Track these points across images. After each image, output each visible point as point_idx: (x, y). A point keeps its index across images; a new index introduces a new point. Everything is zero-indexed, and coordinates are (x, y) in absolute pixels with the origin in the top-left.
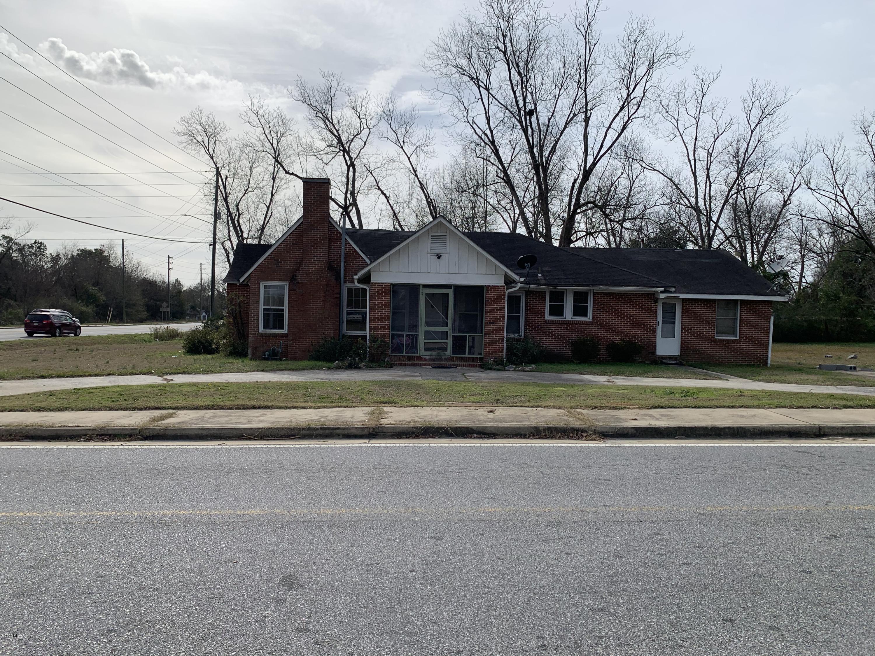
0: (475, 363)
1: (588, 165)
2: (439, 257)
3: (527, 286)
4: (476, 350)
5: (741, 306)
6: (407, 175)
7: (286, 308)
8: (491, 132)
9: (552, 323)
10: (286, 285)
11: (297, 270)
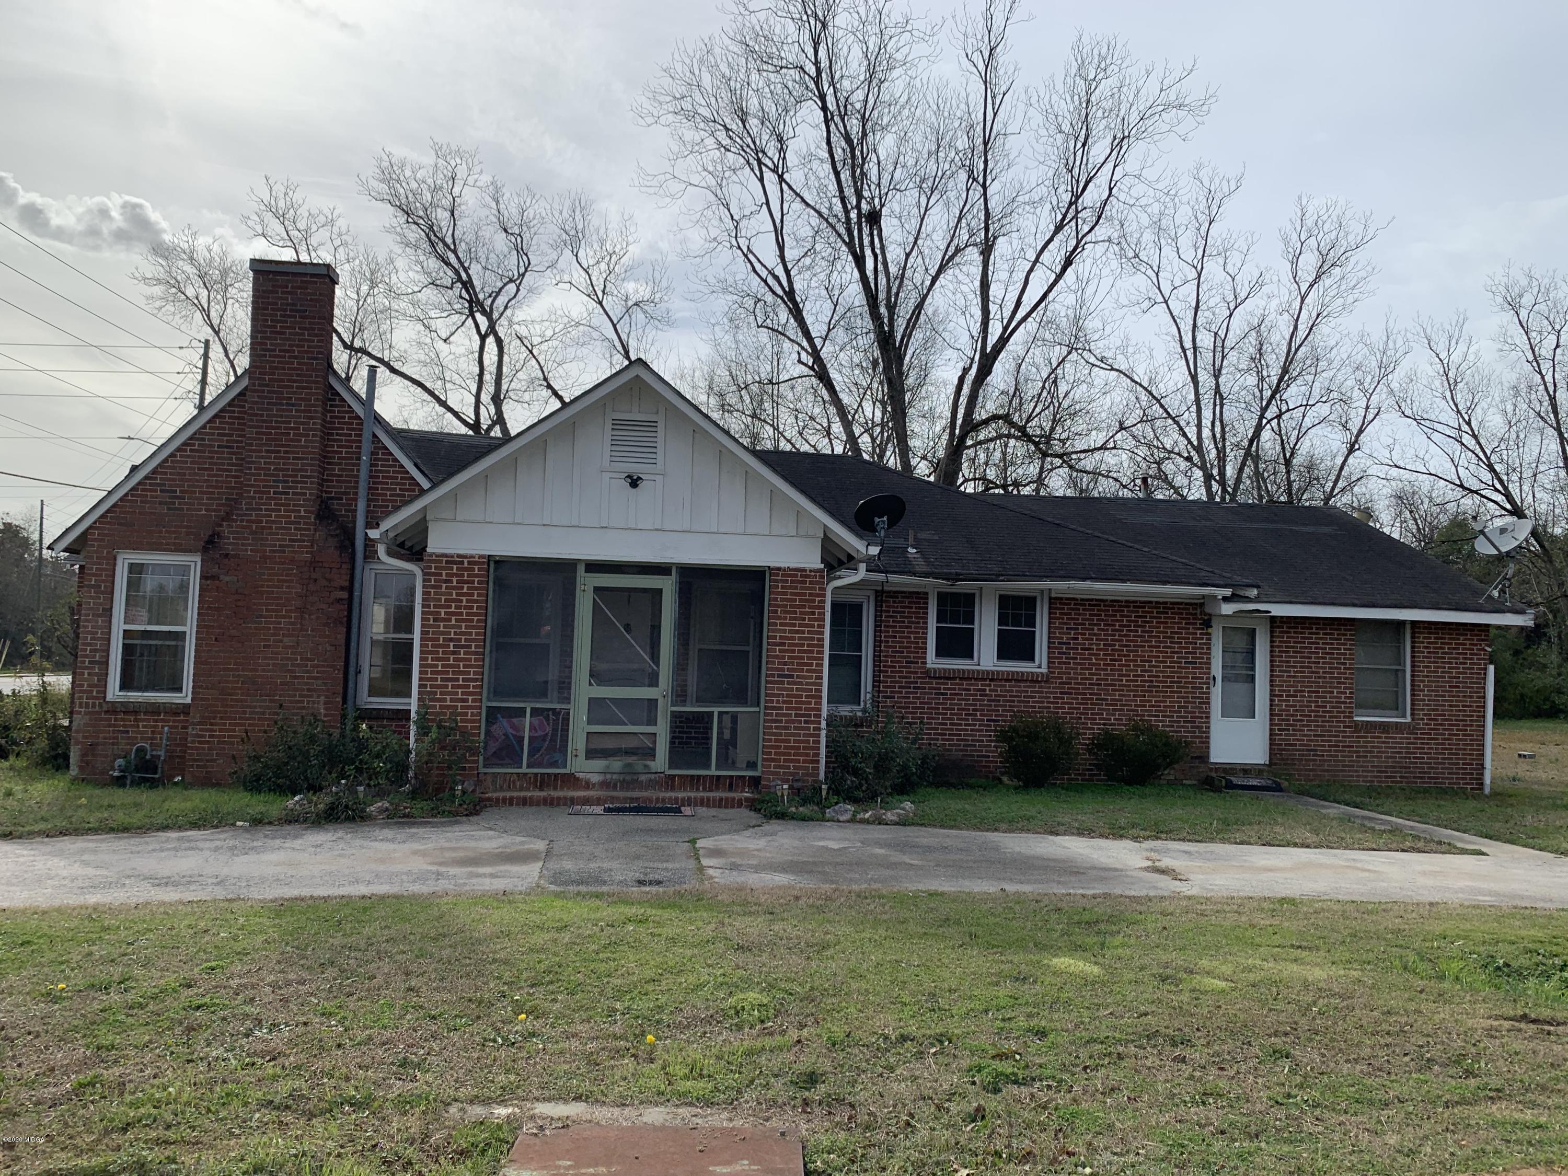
0: (736, 795)
1: (992, 339)
2: (634, 482)
3: (881, 577)
4: (742, 754)
5: (1413, 637)
6: (608, 355)
7: (190, 627)
8: (788, 272)
9: (947, 676)
10: (194, 563)
11: (223, 520)
